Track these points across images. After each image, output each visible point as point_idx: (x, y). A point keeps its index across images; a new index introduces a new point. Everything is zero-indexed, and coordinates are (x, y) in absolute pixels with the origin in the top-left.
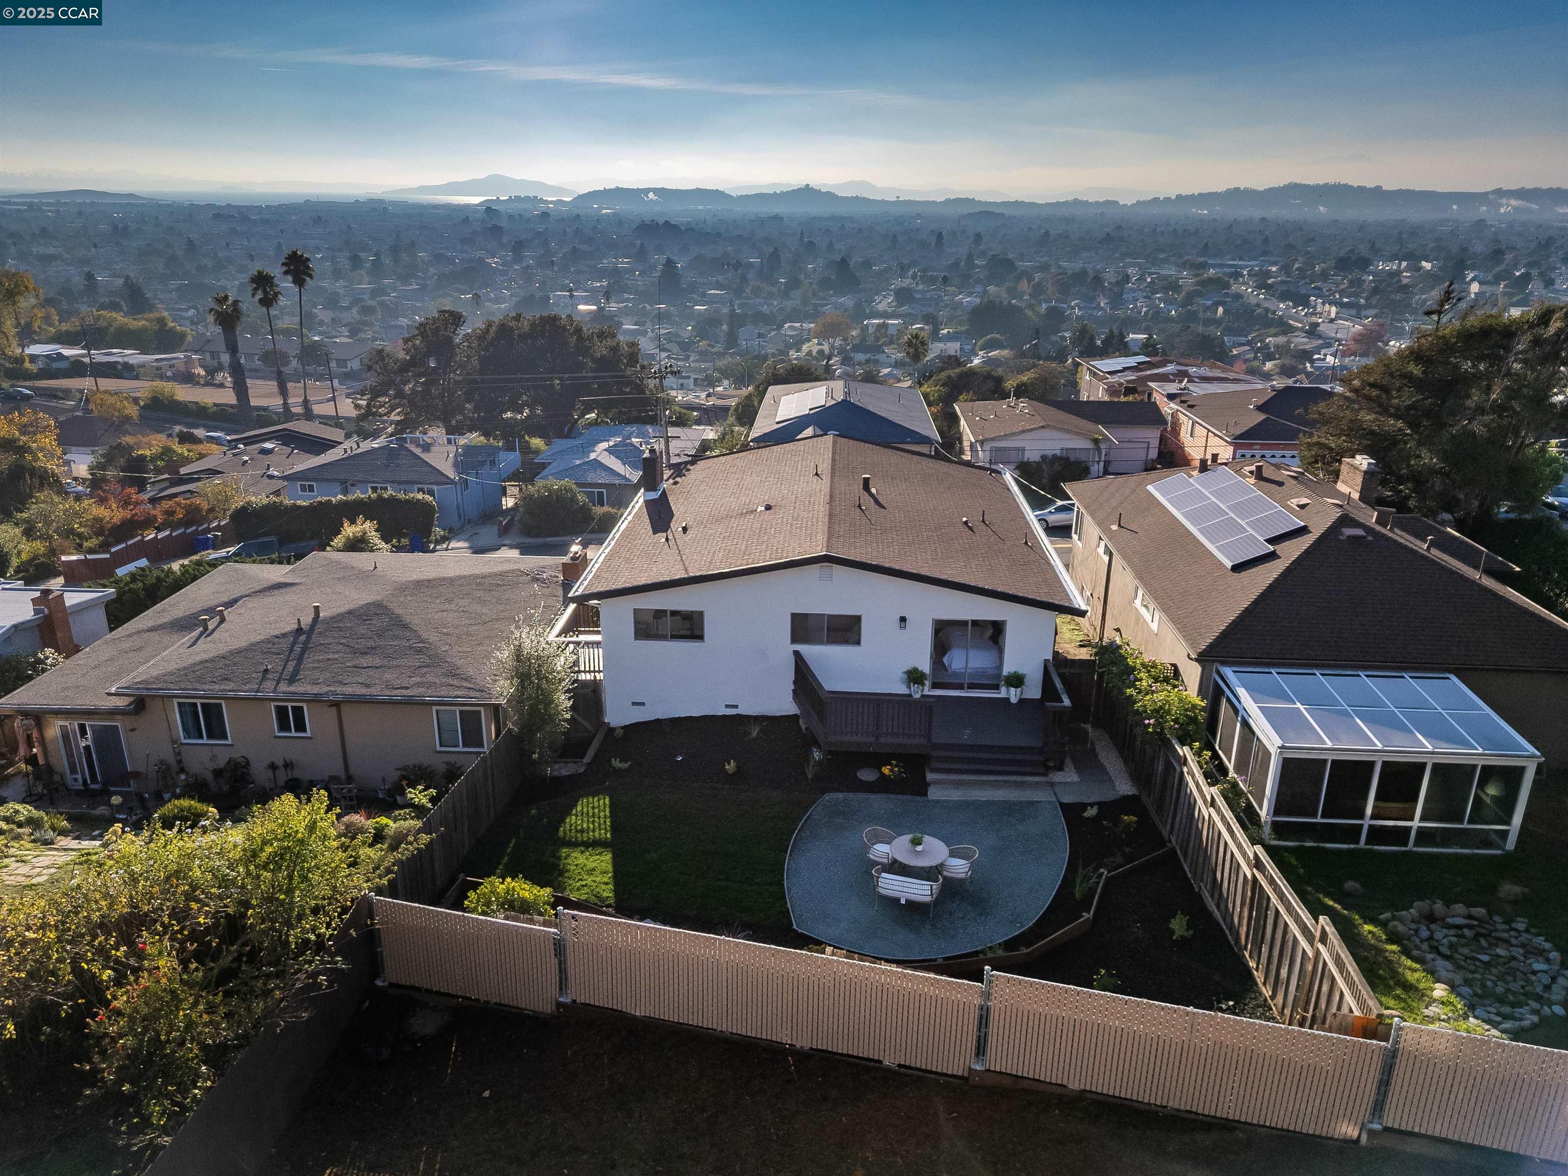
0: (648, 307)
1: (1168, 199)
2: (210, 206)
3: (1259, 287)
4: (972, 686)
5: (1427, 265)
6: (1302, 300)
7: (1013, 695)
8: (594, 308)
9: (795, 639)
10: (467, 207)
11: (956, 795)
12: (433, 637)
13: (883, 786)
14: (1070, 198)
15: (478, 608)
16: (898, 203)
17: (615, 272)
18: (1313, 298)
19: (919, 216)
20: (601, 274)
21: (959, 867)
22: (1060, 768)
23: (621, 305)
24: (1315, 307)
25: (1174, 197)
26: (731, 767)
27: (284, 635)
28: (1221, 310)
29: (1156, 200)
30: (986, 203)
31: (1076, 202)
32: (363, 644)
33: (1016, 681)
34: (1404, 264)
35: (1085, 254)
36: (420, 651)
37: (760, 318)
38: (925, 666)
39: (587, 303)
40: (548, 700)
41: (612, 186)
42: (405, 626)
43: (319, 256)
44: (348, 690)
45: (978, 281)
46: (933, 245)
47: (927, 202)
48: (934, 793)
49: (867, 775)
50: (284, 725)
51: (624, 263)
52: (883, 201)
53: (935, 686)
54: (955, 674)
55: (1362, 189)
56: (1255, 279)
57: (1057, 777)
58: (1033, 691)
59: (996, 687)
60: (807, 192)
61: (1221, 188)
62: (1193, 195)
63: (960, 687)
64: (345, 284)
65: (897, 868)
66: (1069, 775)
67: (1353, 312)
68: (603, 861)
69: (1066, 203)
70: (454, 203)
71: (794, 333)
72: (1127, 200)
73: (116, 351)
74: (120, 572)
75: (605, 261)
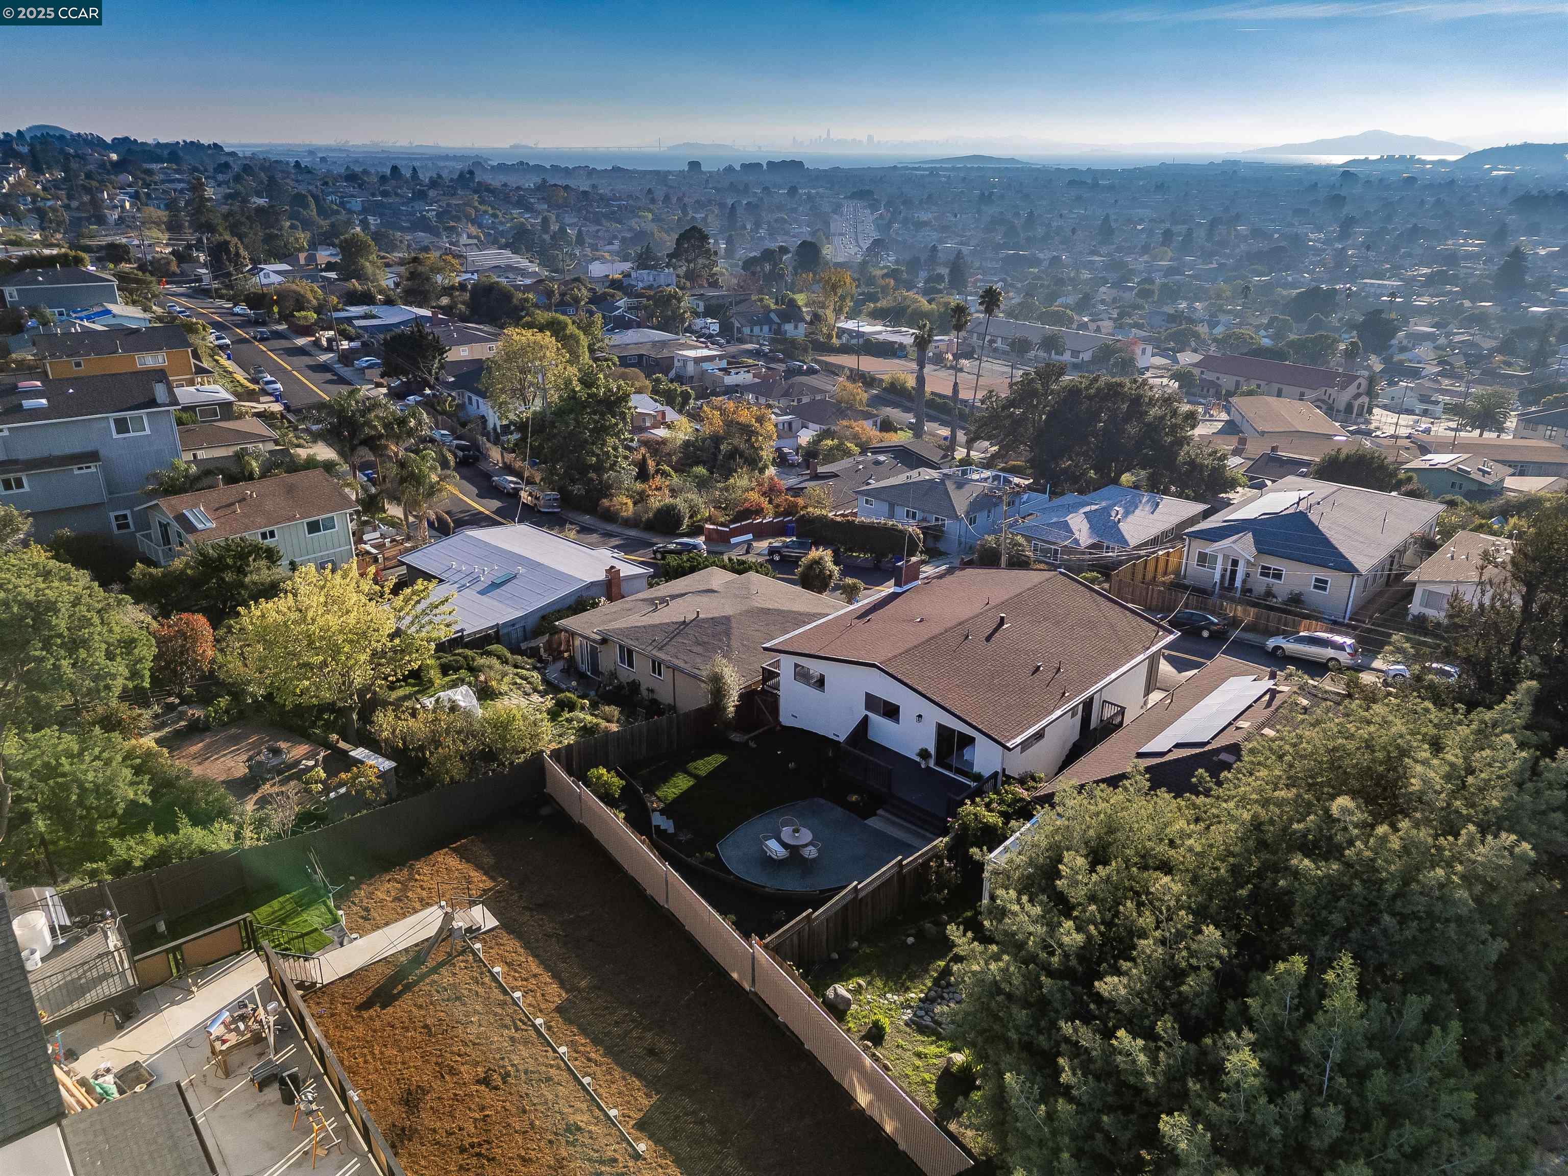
0: (1468, 304)
2: (1074, 171)
4: (958, 772)
8: (1400, 300)
9: (867, 708)
11: (879, 826)
12: (735, 645)
17: (1452, 260)
20: (1436, 259)
27: (677, 623)
33: (978, 777)
38: (932, 750)
42: (729, 634)
44: (677, 662)
48: (872, 821)
51: (1472, 246)
63: (951, 769)
68: (686, 785)
73: (904, 329)
74: (733, 540)
75: (1450, 242)
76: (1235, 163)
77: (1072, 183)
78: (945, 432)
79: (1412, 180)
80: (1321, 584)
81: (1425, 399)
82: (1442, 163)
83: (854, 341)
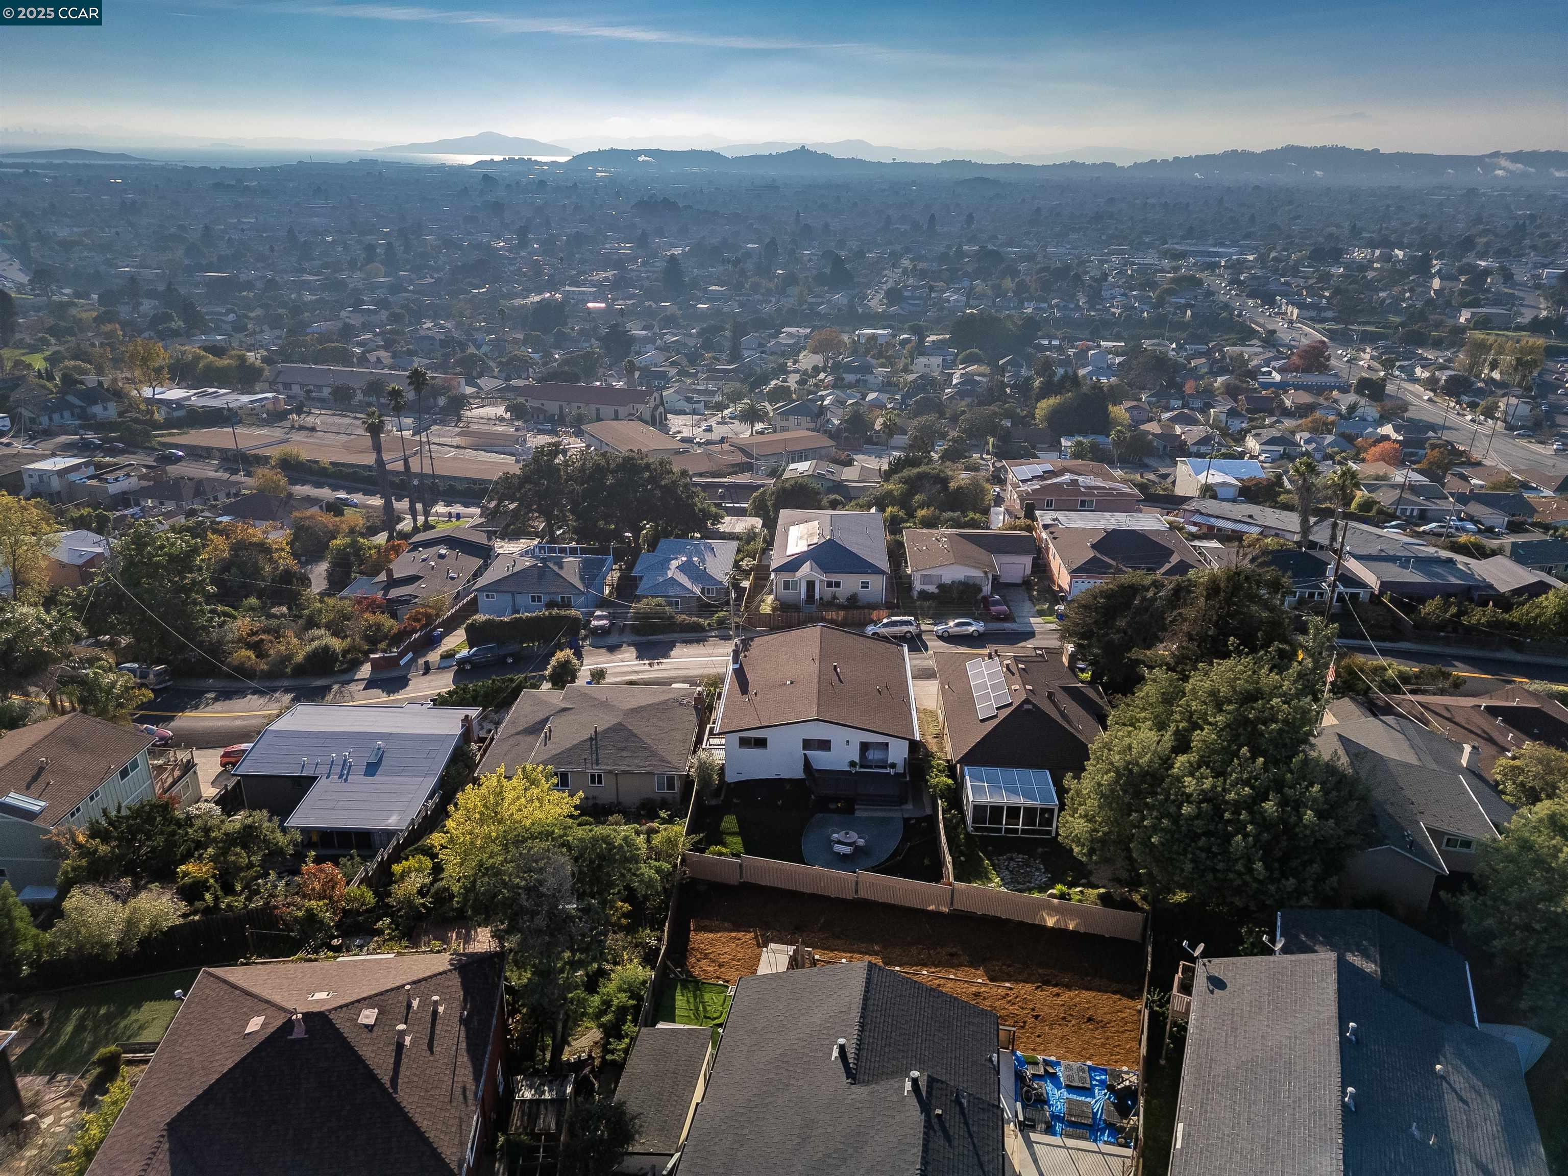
0: (654, 305)
1: (1165, 162)
2: (205, 170)
3: (1231, 283)
4: (877, 767)
5: (1399, 253)
6: (1269, 300)
7: (892, 772)
8: (603, 305)
9: (804, 748)
10: (462, 168)
11: (865, 814)
12: (649, 742)
13: (837, 811)
14: (1067, 160)
15: (661, 724)
16: (895, 165)
17: (619, 263)
18: (1278, 298)
19: (914, 183)
20: (606, 263)
21: (861, 842)
22: (906, 803)
23: (629, 302)
24: (1280, 307)
25: (1171, 160)
26: (780, 803)
27: (585, 741)
28: (1189, 313)
29: (1153, 162)
30: (983, 166)
31: (1073, 164)
32: (620, 745)
33: (893, 766)
34: (1377, 252)
35: (1073, 236)
36: (645, 748)
37: (761, 323)
38: (857, 760)
39: (595, 301)
40: (710, 777)
41: (607, 148)
42: (636, 736)
43: (330, 239)
44: (623, 768)
45: (966, 274)
46: (925, 227)
47: (924, 164)
48: (858, 814)
49: (832, 806)
50: (593, 782)
51: (626, 249)
52: (879, 164)
53: (861, 767)
54: (871, 761)
55: (1359, 152)
56: (1230, 271)
57: (904, 807)
58: (900, 770)
59: (885, 767)
60: (803, 154)
61: (1218, 150)
62: (1190, 157)
63: (870, 767)
64: (363, 276)
65: (840, 842)
66: (909, 806)
67: (1313, 314)
68: (738, 839)
69: (1063, 165)
70: (449, 163)
71: (792, 342)
72: (1124, 162)
73: (211, 390)
74: (402, 663)
75: (607, 246)
76: (374, 162)
77: (218, 186)
78: (376, 501)
79: (542, 183)
80: (865, 585)
81: (689, 400)
82: (554, 164)
83: (176, 414)
